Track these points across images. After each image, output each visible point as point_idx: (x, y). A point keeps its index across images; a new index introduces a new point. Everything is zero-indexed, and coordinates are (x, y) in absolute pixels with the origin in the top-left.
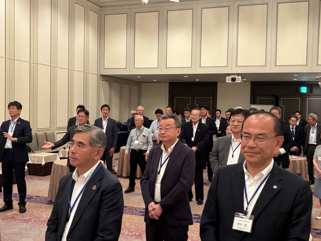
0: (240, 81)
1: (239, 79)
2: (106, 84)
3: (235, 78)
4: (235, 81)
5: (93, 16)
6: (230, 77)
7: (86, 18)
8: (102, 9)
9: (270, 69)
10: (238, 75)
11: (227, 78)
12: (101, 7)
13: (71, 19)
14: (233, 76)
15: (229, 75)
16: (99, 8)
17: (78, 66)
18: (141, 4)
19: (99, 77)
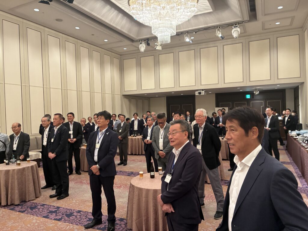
0: (204, 94)
1: (203, 93)
2: (126, 100)
3: (201, 92)
4: (201, 94)
5: (116, 61)
6: (198, 92)
7: (112, 63)
8: (122, 56)
9: (221, 86)
10: (203, 90)
11: (196, 92)
12: (121, 55)
13: (102, 64)
14: (199, 91)
15: (197, 90)
16: (120, 56)
17: (108, 90)
18: (140, 52)
19: (122, 96)
